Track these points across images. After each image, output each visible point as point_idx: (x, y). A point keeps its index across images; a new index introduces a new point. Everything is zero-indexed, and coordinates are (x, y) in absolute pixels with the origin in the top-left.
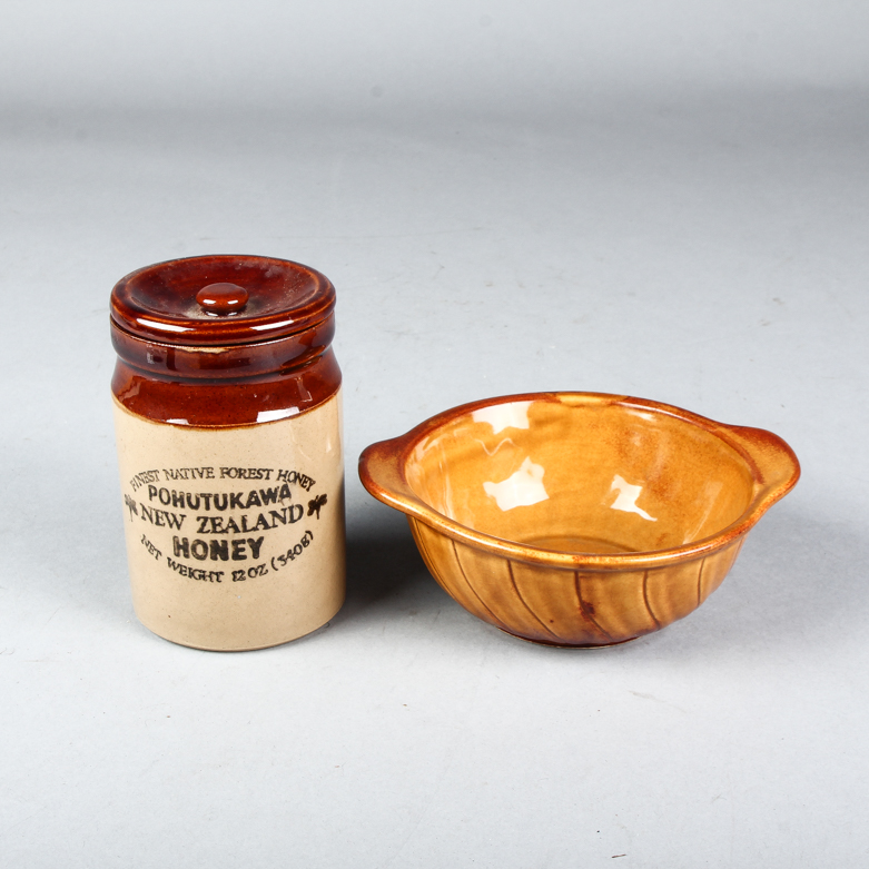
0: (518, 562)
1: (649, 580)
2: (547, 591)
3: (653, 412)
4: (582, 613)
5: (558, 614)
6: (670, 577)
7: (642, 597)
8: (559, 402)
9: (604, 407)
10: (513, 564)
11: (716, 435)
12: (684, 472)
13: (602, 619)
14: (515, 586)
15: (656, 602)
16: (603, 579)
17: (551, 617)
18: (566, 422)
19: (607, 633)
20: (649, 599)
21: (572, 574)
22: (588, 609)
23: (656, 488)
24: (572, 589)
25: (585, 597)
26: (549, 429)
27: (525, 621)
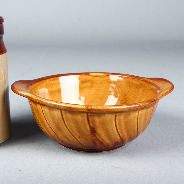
0: (64, 110)
1: (117, 118)
2: (76, 123)
3: (121, 77)
4: (91, 133)
5: (82, 134)
6: (125, 117)
7: (115, 126)
8: (90, 75)
9: (105, 76)
10: (63, 112)
11: (143, 81)
12: (132, 96)
13: (99, 135)
14: (64, 122)
15: (120, 129)
16: (98, 116)
17: (79, 135)
18: (92, 82)
19: (102, 142)
20: (118, 127)
21: (86, 115)
22: (93, 131)
23: (123, 103)
24: (86, 121)
25: (91, 125)
26: (86, 84)
27: (70, 138)
